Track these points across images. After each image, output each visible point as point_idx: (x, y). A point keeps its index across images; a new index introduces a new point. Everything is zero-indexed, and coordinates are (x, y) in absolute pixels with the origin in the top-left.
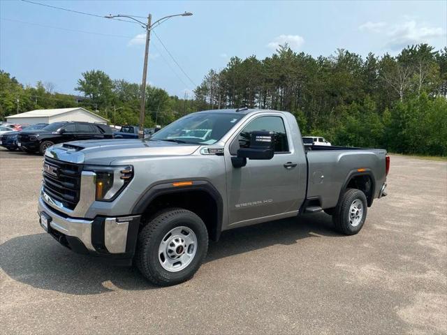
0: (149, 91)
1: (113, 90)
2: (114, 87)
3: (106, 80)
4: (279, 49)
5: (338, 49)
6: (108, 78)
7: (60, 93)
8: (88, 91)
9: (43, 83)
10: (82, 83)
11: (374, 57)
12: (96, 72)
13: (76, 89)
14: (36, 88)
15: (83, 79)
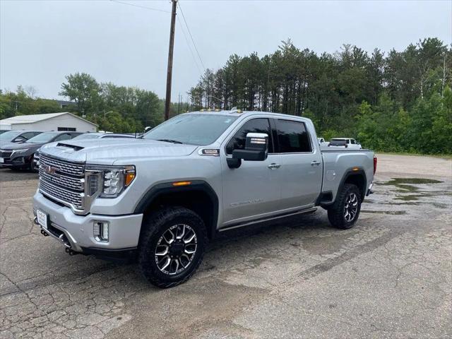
0: (138, 95)
1: (100, 94)
2: (101, 91)
3: (92, 84)
4: (282, 45)
5: (344, 45)
6: (94, 81)
7: (42, 98)
8: (72, 95)
9: (23, 87)
10: (66, 87)
11: (380, 53)
12: (80, 75)
13: (60, 94)
14: (16, 93)
15: (68, 83)
